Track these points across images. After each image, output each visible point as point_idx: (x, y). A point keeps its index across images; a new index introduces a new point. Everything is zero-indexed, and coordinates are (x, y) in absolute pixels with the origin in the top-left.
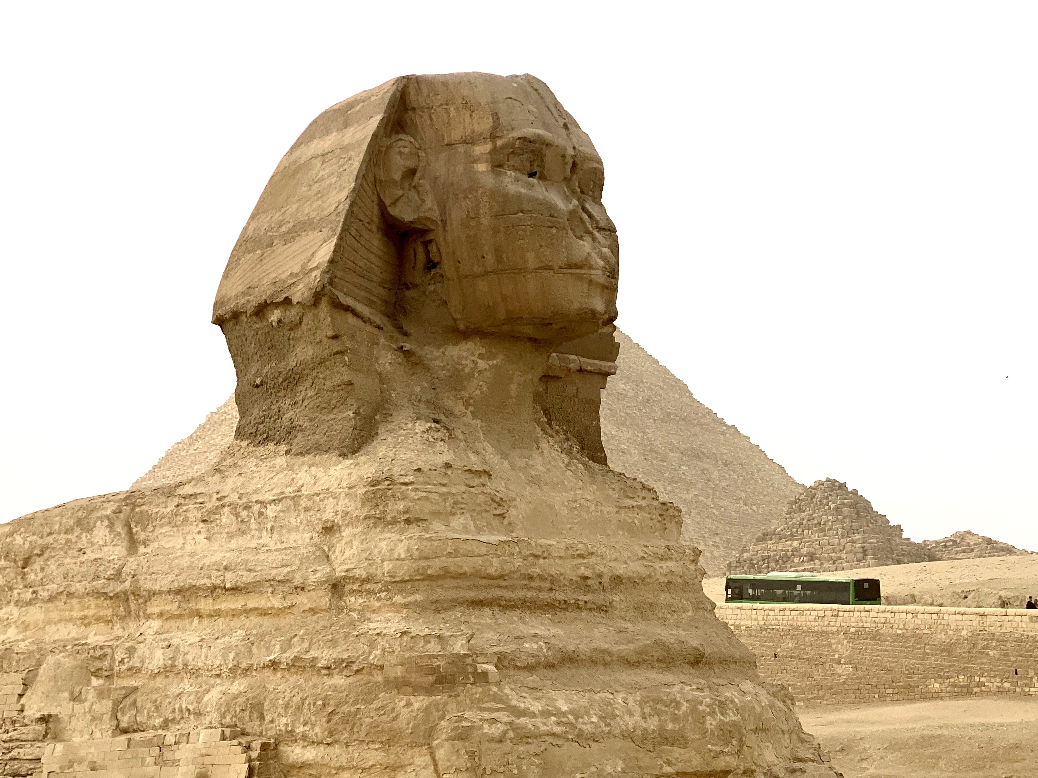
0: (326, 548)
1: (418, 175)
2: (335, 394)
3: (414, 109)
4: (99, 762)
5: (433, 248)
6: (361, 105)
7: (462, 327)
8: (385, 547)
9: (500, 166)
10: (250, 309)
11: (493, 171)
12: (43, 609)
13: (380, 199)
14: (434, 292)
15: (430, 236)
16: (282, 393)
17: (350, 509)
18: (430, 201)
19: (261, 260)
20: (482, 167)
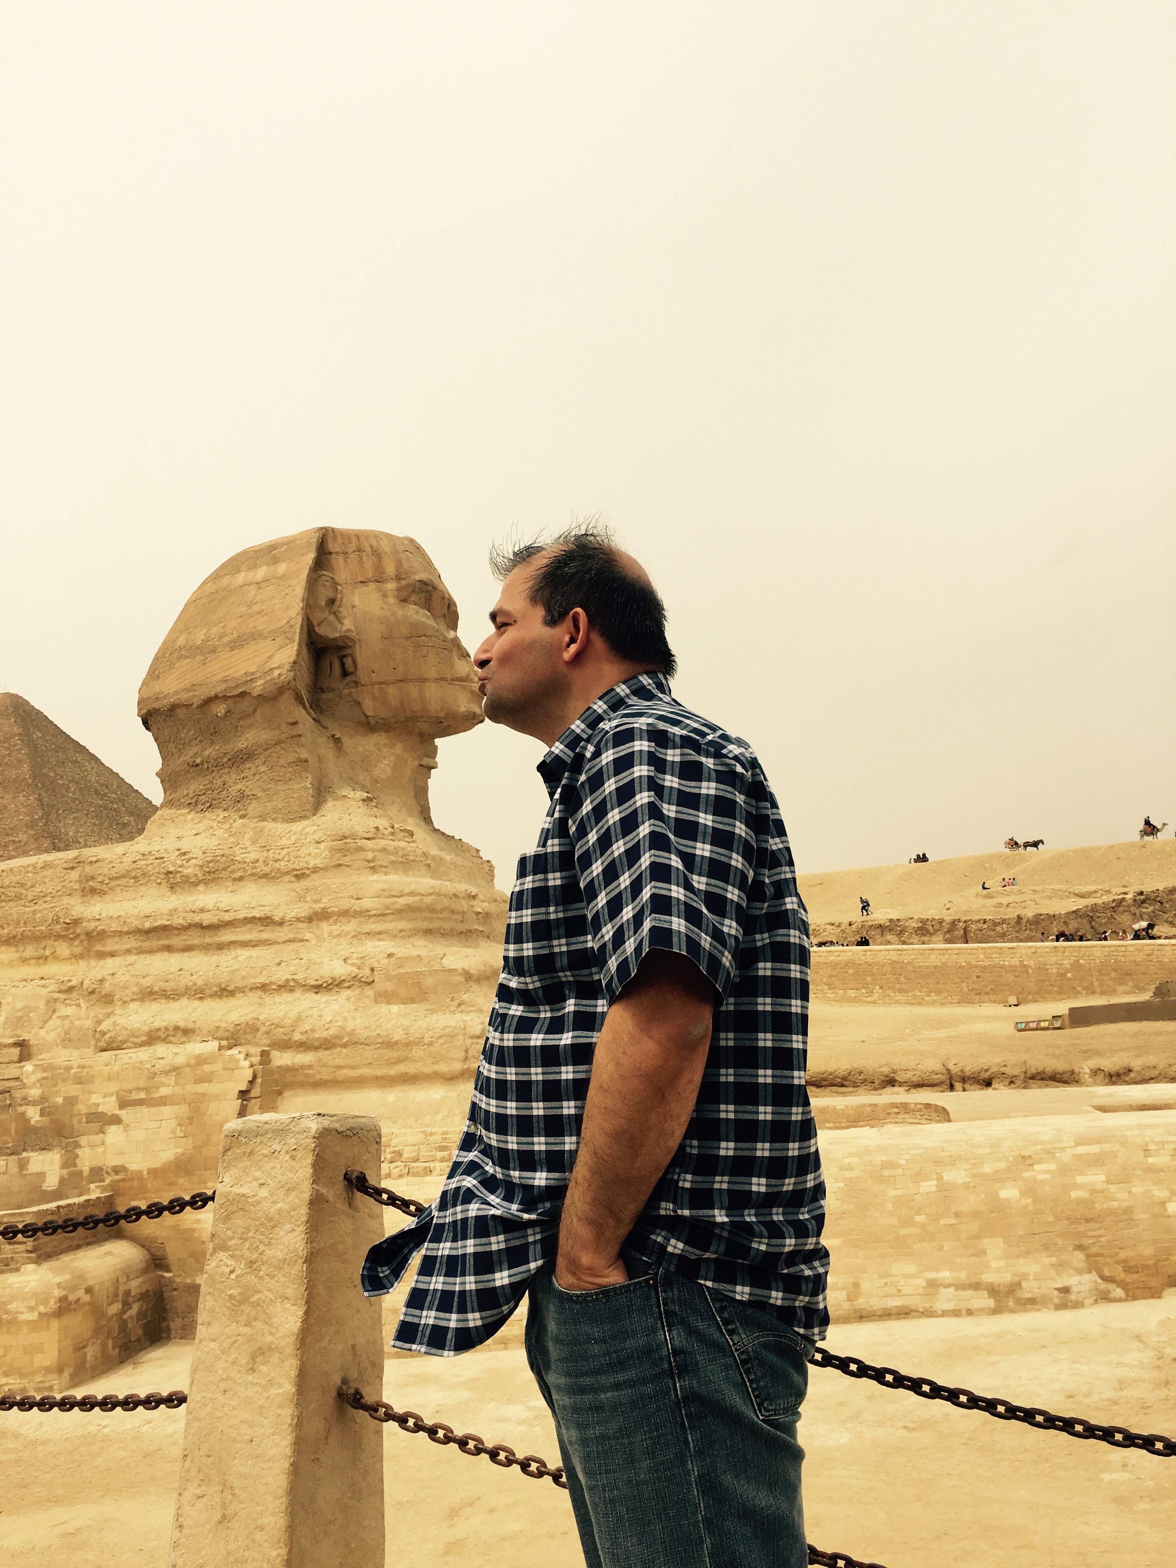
1: (337, 603)
2: (290, 769)
3: (331, 553)
5: (348, 662)
6: (286, 547)
7: (373, 722)
9: (405, 600)
10: (197, 702)
11: (400, 604)
13: (308, 620)
14: (350, 695)
15: (347, 652)
16: (226, 770)
18: (348, 624)
19: (204, 664)
20: (392, 600)
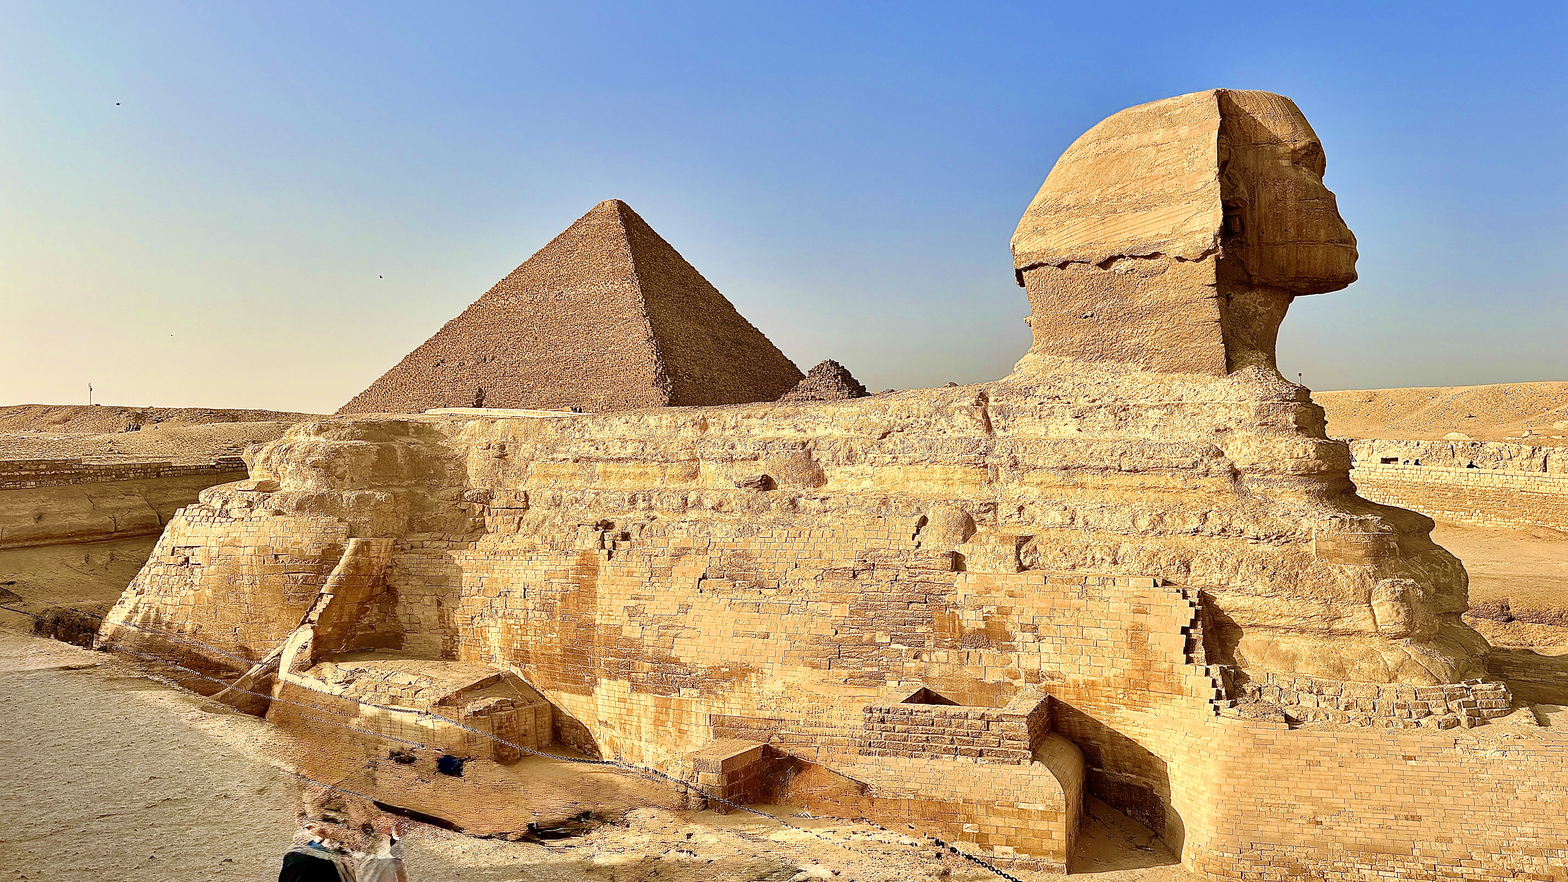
0: (1219, 446)
1: (1230, 165)
3: (1224, 115)
4: (1017, 591)
5: (1235, 222)
6: (1181, 109)
7: (1256, 282)
8: (1284, 448)
9: (1297, 163)
10: (1096, 260)
11: (1293, 166)
12: (902, 470)
14: (1233, 254)
15: (1236, 212)
16: (1120, 323)
17: (1243, 417)
18: (1241, 186)
20: (1286, 164)
